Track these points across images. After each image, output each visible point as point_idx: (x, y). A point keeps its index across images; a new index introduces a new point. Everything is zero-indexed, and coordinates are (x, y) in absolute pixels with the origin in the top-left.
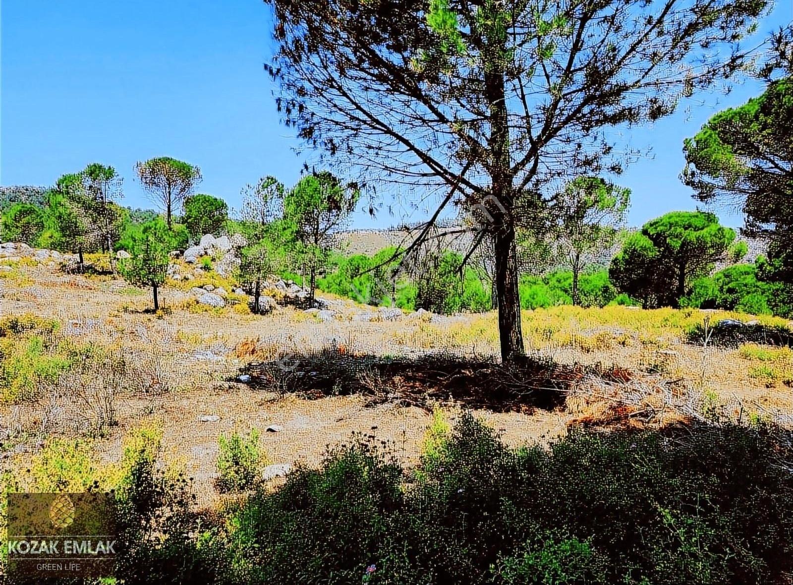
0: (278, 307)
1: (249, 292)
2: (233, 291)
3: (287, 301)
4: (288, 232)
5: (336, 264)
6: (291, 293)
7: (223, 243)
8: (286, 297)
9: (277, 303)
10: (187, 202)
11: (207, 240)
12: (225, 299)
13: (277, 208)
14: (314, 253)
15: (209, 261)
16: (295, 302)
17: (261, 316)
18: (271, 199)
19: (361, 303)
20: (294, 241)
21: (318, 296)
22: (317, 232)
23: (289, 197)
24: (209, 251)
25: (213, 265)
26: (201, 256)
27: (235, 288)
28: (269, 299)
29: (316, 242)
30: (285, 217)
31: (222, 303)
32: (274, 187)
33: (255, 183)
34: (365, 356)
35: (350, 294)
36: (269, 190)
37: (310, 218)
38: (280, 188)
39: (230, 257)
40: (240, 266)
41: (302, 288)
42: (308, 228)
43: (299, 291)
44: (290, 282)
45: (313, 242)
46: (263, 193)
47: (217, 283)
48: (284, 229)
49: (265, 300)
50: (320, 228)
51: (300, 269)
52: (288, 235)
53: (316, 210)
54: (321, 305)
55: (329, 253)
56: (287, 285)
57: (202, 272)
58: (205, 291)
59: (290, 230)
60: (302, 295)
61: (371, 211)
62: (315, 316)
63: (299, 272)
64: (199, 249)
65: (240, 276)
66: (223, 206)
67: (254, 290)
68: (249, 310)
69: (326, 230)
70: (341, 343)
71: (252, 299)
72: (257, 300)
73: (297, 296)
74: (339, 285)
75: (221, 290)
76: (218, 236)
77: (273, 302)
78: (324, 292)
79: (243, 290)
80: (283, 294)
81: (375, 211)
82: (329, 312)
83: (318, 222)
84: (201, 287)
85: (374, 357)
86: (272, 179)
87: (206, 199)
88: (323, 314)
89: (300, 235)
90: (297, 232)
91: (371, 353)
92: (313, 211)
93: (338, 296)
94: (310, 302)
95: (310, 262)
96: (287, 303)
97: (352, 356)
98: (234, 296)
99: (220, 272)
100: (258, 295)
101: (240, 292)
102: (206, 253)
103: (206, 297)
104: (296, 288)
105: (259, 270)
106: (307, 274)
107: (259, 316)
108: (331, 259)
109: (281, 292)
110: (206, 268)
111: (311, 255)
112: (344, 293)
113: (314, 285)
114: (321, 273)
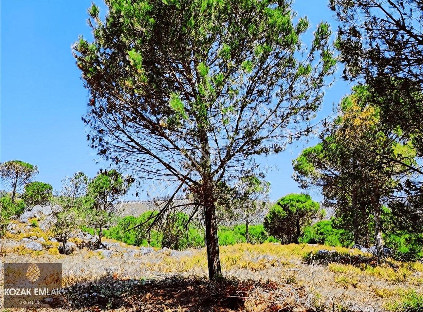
0: (77, 249)
1: (60, 240)
2: (50, 240)
3: (83, 245)
4: (88, 203)
5: (116, 221)
6: (87, 240)
7: (47, 210)
8: (83, 242)
9: (77, 246)
10: (27, 186)
11: (36, 208)
12: (43, 245)
13: (83, 190)
14: (103, 216)
15: (36, 222)
16: (89, 246)
17: (65, 255)
18: (80, 184)
19: (129, 244)
20: (92, 209)
21: (104, 241)
22: (106, 203)
23: (90, 183)
24: (37, 215)
25: (38, 224)
26: (32, 218)
27: (51, 238)
28: (72, 244)
29: (105, 209)
30: (87, 195)
31: (41, 248)
32: (82, 178)
33: (71, 176)
34: (129, 280)
35: (123, 239)
36: (79, 179)
37: (102, 195)
38: (86, 179)
39: (50, 219)
40: (56, 224)
41: (94, 236)
42: (101, 201)
43: (92, 238)
44: (87, 233)
45: (103, 208)
46: (75, 181)
47: (39, 234)
48: (86, 202)
49: (69, 245)
50: (108, 201)
51: (94, 224)
52: (88, 205)
53: (106, 191)
54: (105, 247)
55: (112, 215)
56: (85, 235)
57: (30, 228)
58: (31, 240)
59: (90, 202)
60: (94, 241)
61: (137, 194)
62: (100, 254)
63: (93, 226)
64: (31, 214)
65: (55, 230)
66: (50, 188)
67: (63, 239)
68: (58, 252)
69: (111, 202)
70: (114, 273)
71: (61, 244)
72: (64, 245)
73: (90, 242)
74: (117, 234)
75: (41, 240)
76: (45, 205)
77: (75, 246)
78: (107, 238)
79: (56, 239)
80: (82, 241)
81: (139, 195)
82: (109, 251)
83: (107, 197)
84: (29, 238)
85: (135, 280)
86: (82, 174)
87: (39, 184)
88: (105, 252)
89: (96, 205)
90: (94, 204)
91: (133, 278)
92: (105, 191)
93: (115, 241)
94: (98, 245)
95: (100, 220)
96: (83, 246)
97: (121, 280)
98: (49, 242)
99: (42, 228)
100: (65, 241)
101: (54, 240)
102: (35, 216)
103: (31, 245)
104: (90, 236)
105: (68, 227)
106: (98, 228)
107: (64, 255)
108: (113, 219)
109: (80, 240)
110: (34, 226)
111: (101, 217)
112: (120, 239)
113: (101, 234)
114: (106, 227)
